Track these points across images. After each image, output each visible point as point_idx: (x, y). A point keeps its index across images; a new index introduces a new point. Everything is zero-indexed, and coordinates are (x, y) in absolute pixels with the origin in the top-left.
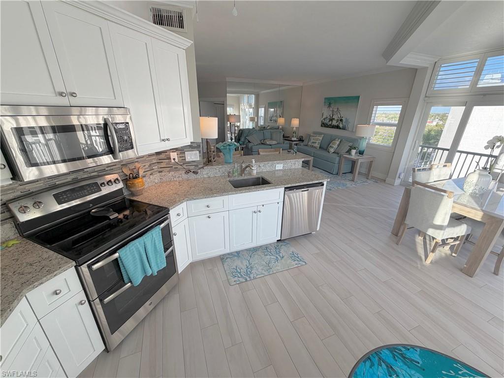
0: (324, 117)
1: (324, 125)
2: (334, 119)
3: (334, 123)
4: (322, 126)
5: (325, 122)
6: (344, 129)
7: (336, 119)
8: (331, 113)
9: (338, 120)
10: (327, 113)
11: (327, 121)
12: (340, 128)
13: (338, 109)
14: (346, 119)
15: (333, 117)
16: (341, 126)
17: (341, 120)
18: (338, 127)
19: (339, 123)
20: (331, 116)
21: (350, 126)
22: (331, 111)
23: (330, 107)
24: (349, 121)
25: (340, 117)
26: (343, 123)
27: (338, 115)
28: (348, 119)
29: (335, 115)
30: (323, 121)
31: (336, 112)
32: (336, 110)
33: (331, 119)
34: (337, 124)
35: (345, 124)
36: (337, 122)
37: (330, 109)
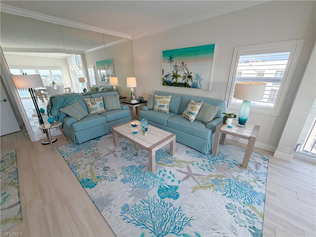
0: (165, 74)
1: (166, 83)
2: (179, 76)
3: (180, 80)
4: (163, 84)
5: (167, 79)
6: (195, 86)
7: (182, 75)
8: (173, 69)
9: (185, 77)
10: (169, 69)
11: (170, 79)
12: (189, 87)
13: (183, 63)
14: (197, 75)
15: (178, 74)
16: (190, 83)
17: (190, 77)
18: (185, 85)
19: (187, 80)
20: (175, 72)
21: (203, 84)
22: (173, 67)
23: (172, 62)
24: (201, 78)
25: (187, 73)
26: (193, 80)
27: (184, 71)
28: (199, 75)
29: (179, 70)
30: (165, 78)
31: (181, 67)
32: (181, 64)
33: (175, 76)
34: (184, 82)
35: (196, 81)
36: (184, 79)
37: (173, 64)
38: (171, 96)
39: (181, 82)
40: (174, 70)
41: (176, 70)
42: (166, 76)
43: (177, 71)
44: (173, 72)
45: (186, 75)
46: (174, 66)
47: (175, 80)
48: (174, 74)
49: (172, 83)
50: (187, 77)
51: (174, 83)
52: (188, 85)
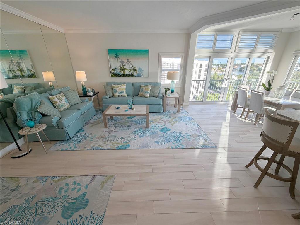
0: (113, 67)
1: (114, 75)
2: (126, 69)
3: (127, 72)
4: (112, 76)
5: (116, 72)
6: (139, 76)
7: (128, 69)
8: (120, 64)
9: (130, 70)
10: (116, 64)
11: (118, 71)
12: (135, 76)
13: (128, 60)
14: (139, 68)
15: (124, 68)
16: (135, 74)
17: (134, 70)
18: (131, 75)
19: (133, 72)
20: (122, 66)
21: (144, 74)
22: (120, 62)
23: (118, 59)
24: (143, 70)
25: (132, 67)
26: (137, 72)
27: (129, 66)
28: (141, 68)
29: (126, 65)
30: (113, 71)
31: (126, 62)
32: (127, 61)
33: (122, 69)
34: (130, 73)
35: (139, 72)
36: (130, 71)
37: (119, 60)
38: (125, 84)
39: (128, 73)
40: (121, 65)
41: (123, 65)
42: (114, 70)
43: (123, 66)
44: (120, 66)
45: (131, 68)
46: (120, 61)
47: (122, 72)
48: (121, 67)
49: (120, 75)
50: (132, 70)
51: (122, 74)
52: (134, 75)
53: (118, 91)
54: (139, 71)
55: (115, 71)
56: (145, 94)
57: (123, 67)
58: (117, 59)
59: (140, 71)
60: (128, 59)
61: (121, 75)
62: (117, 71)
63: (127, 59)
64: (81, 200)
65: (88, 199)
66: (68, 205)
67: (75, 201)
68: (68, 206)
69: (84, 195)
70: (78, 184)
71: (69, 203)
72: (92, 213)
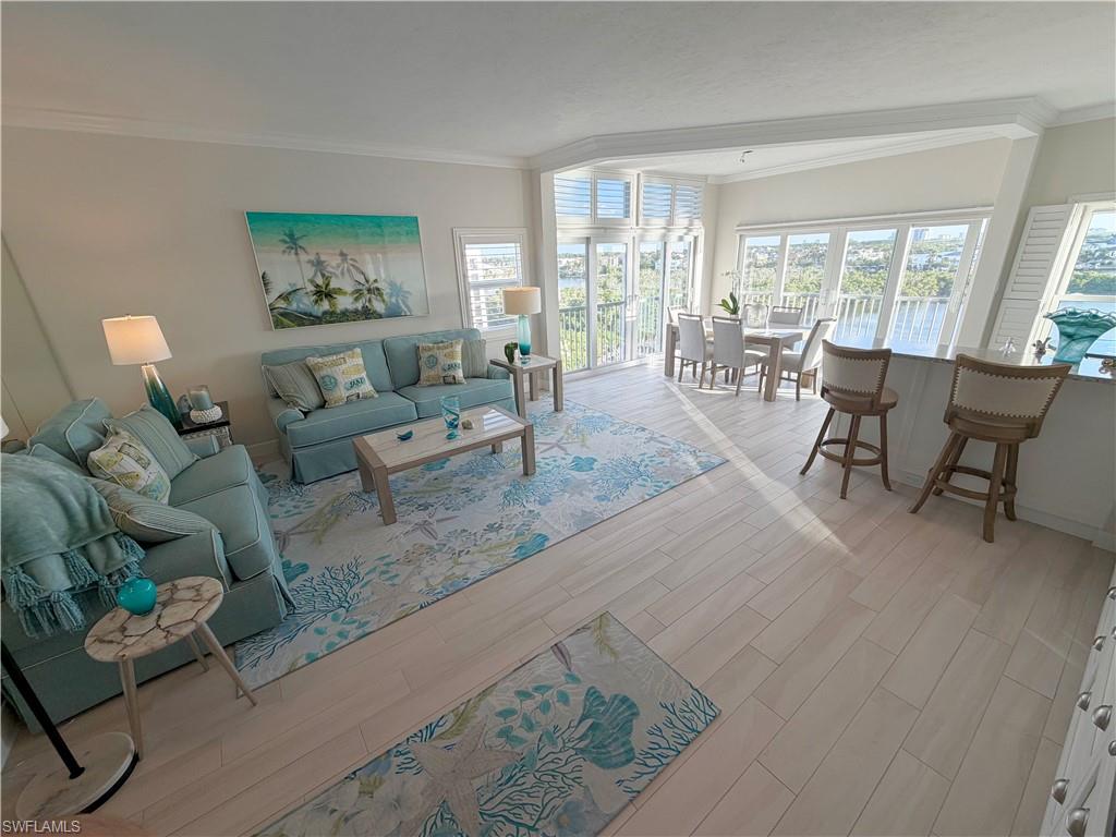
0: (280, 286)
1: (285, 318)
2: (339, 291)
3: (344, 303)
4: (278, 325)
5: (294, 306)
6: (394, 313)
7: (349, 288)
8: (309, 272)
9: (358, 294)
10: (290, 273)
11: (305, 303)
12: (380, 316)
13: (342, 254)
14: (392, 284)
15: (332, 286)
16: (379, 307)
17: (374, 291)
18: (367, 314)
19: (370, 300)
20: (320, 281)
21: (414, 303)
22: (309, 265)
23: (299, 251)
24: (406, 289)
25: (363, 281)
26: (385, 297)
27: (351, 276)
28: (398, 284)
29: (336, 276)
30: (282, 304)
31: (338, 266)
32: (338, 260)
33: (324, 293)
34: (359, 305)
35: (393, 300)
36: (356, 299)
37: (304, 257)
38: (358, 350)
39: (351, 307)
40: (315, 274)
41: (323, 275)
42: (285, 297)
43: (327, 280)
44: (312, 281)
45: (361, 287)
46: (309, 262)
47: (325, 305)
48: (317, 286)
49: (317, 317)
50: (366, 292)
51: (325, 313)
52: (375, 312)
53: (343, 380)
54: (391, 296)
55: (289, 303)
56: (451, 373)
57: (327, 285)
58: (297, 254)
59: (398, 296)
60: (345, 251)
61: (320, 315)
62: (300, 301)
63: (338, 252)
64: (602, 709)
65: (616, 696)
66: (587, 742)
67: (589, 722)
68: (592, 742)
69: (592, 694)
70: (537, 689)
71: (581, 739)
72: (666, 707)
